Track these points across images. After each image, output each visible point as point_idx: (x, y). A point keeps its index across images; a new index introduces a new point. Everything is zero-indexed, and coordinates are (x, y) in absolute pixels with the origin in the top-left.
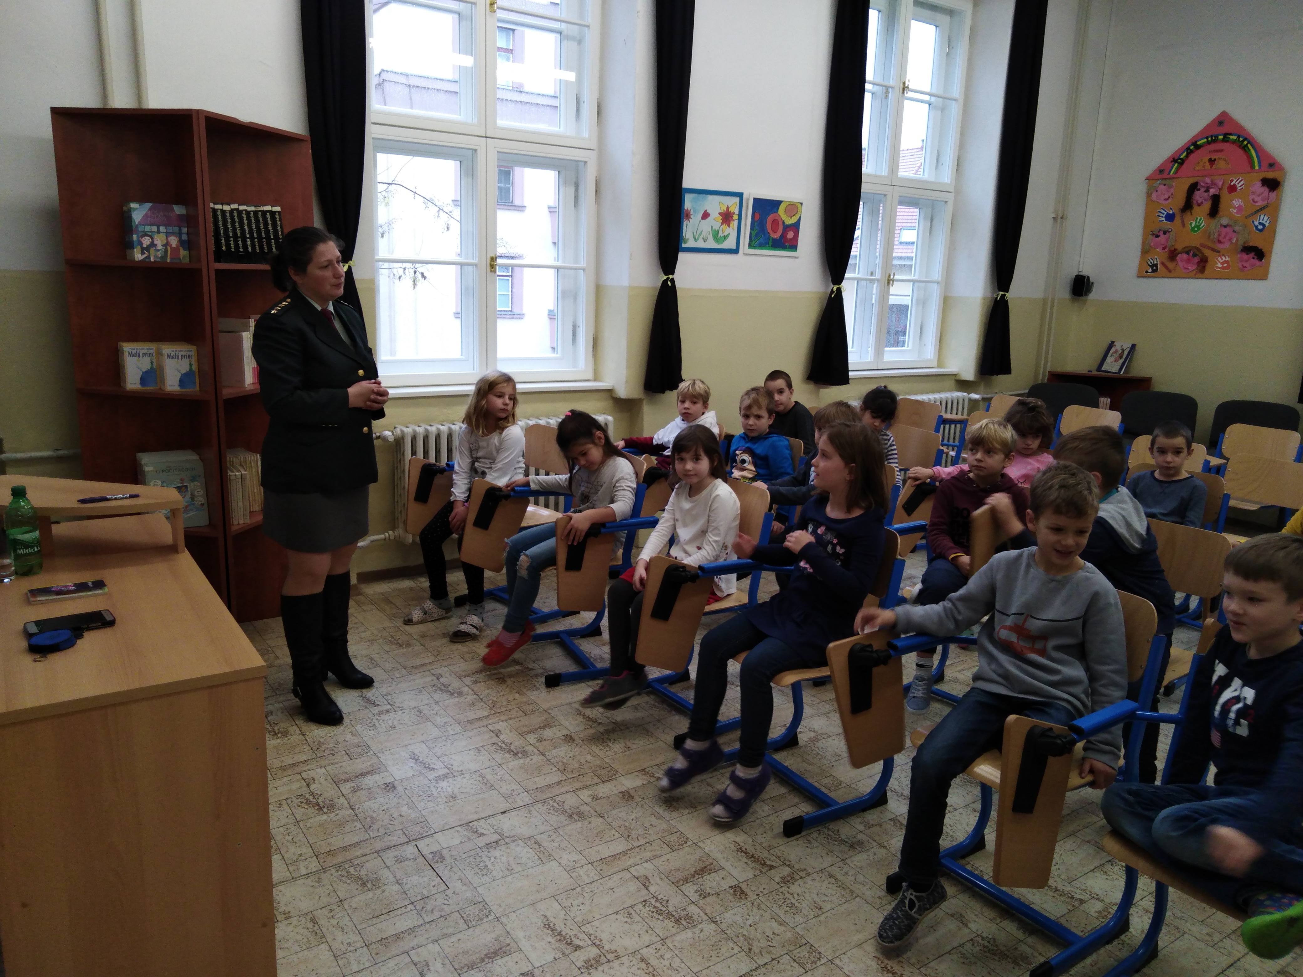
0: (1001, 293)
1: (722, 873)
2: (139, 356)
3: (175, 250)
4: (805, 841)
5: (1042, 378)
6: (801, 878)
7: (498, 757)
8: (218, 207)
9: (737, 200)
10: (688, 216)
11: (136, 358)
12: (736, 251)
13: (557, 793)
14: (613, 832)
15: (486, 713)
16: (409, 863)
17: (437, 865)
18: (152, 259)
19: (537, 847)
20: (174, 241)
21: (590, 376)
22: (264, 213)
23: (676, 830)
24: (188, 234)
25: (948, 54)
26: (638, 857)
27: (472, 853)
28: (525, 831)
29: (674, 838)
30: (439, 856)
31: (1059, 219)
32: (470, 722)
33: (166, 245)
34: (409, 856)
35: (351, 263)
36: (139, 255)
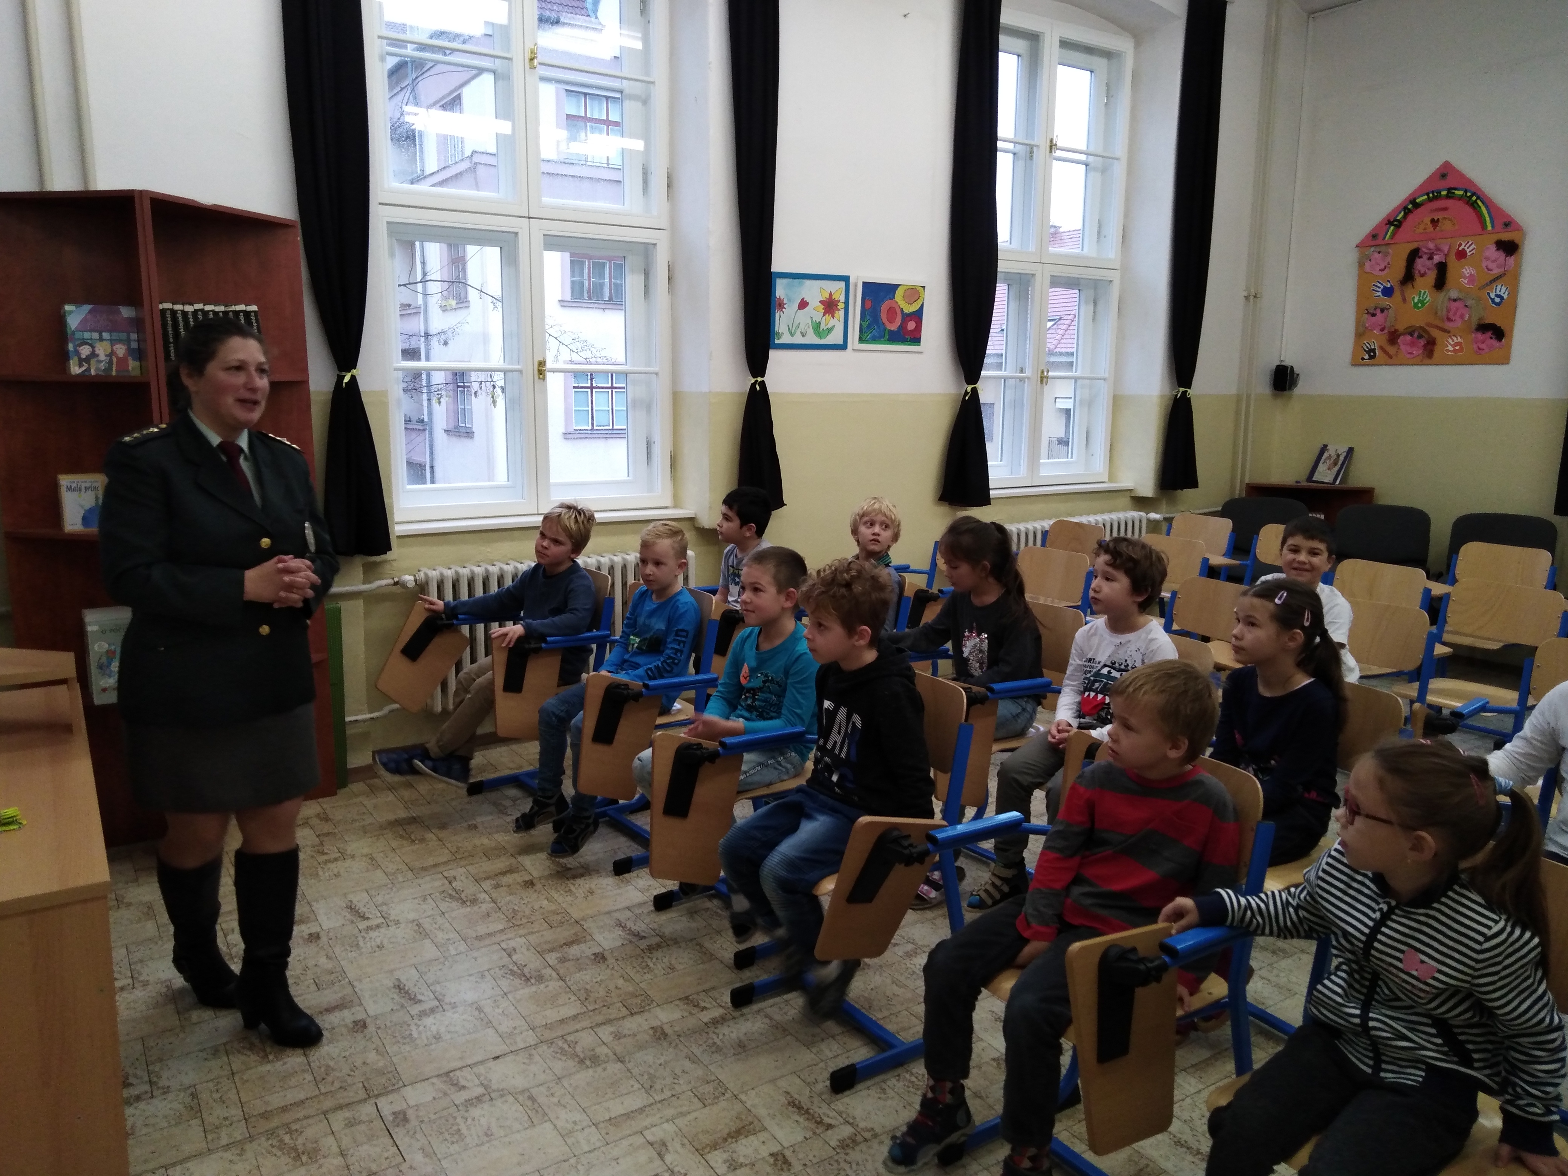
0: (1182, 389)
1: (763, 1136)
2: (80, 490)
3: (122, 361)
4: (879, 1090)
5: (1239, 492)
6: (866, 1140)
7: (505, 984)
8: (178, 307)
9: (842, 284)
10: (781, 306)
11: (76, 494)
12: (843, 347)
13: (571, 1030)
14: (633, 1082)
15: (501, 927)
16: (362, 1127)
17: (397, 1130)
18: (93, 372)
19: (529, 1103)
20: (121, 350)
21: (668, 502)
22: (237, 313)
23: (713, 1078)
24: (138, 341)
25: (1106, 104)
26: (658, 1116)
27: (445, 1113)
28: (520, 1082)
29: (709, 1088)
30: (402, 1118)
31: (1252, 298)
32: (479, 938)
33: (111, 355)
34: (364, 1118)
35: (354, 371)
36: (77, 368)
